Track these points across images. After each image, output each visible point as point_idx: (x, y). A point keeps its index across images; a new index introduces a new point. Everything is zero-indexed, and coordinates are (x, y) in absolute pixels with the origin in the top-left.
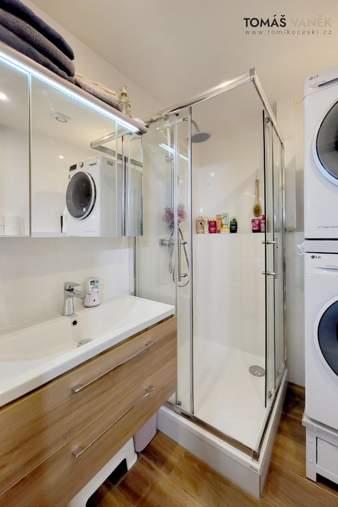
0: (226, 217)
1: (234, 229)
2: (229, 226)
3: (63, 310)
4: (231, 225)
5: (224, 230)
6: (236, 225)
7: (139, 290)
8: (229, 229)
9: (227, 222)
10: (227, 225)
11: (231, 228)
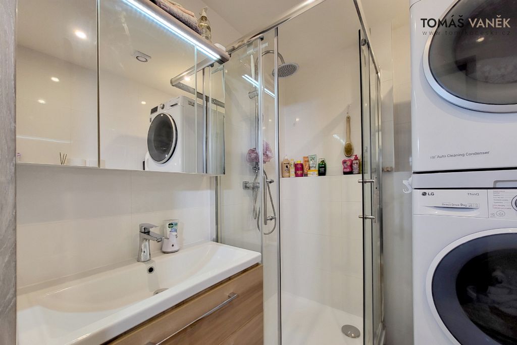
0: (313, 159)
1: (322, 171)
2: (317, 169)
3: (139, 255)
4: (320, 167)
5: (311, 172)
6: (325, 167)
7: (221, 236)
8: (317, 172)
9: (314, 164)
10: (315, 167)
11: (319, 171)
